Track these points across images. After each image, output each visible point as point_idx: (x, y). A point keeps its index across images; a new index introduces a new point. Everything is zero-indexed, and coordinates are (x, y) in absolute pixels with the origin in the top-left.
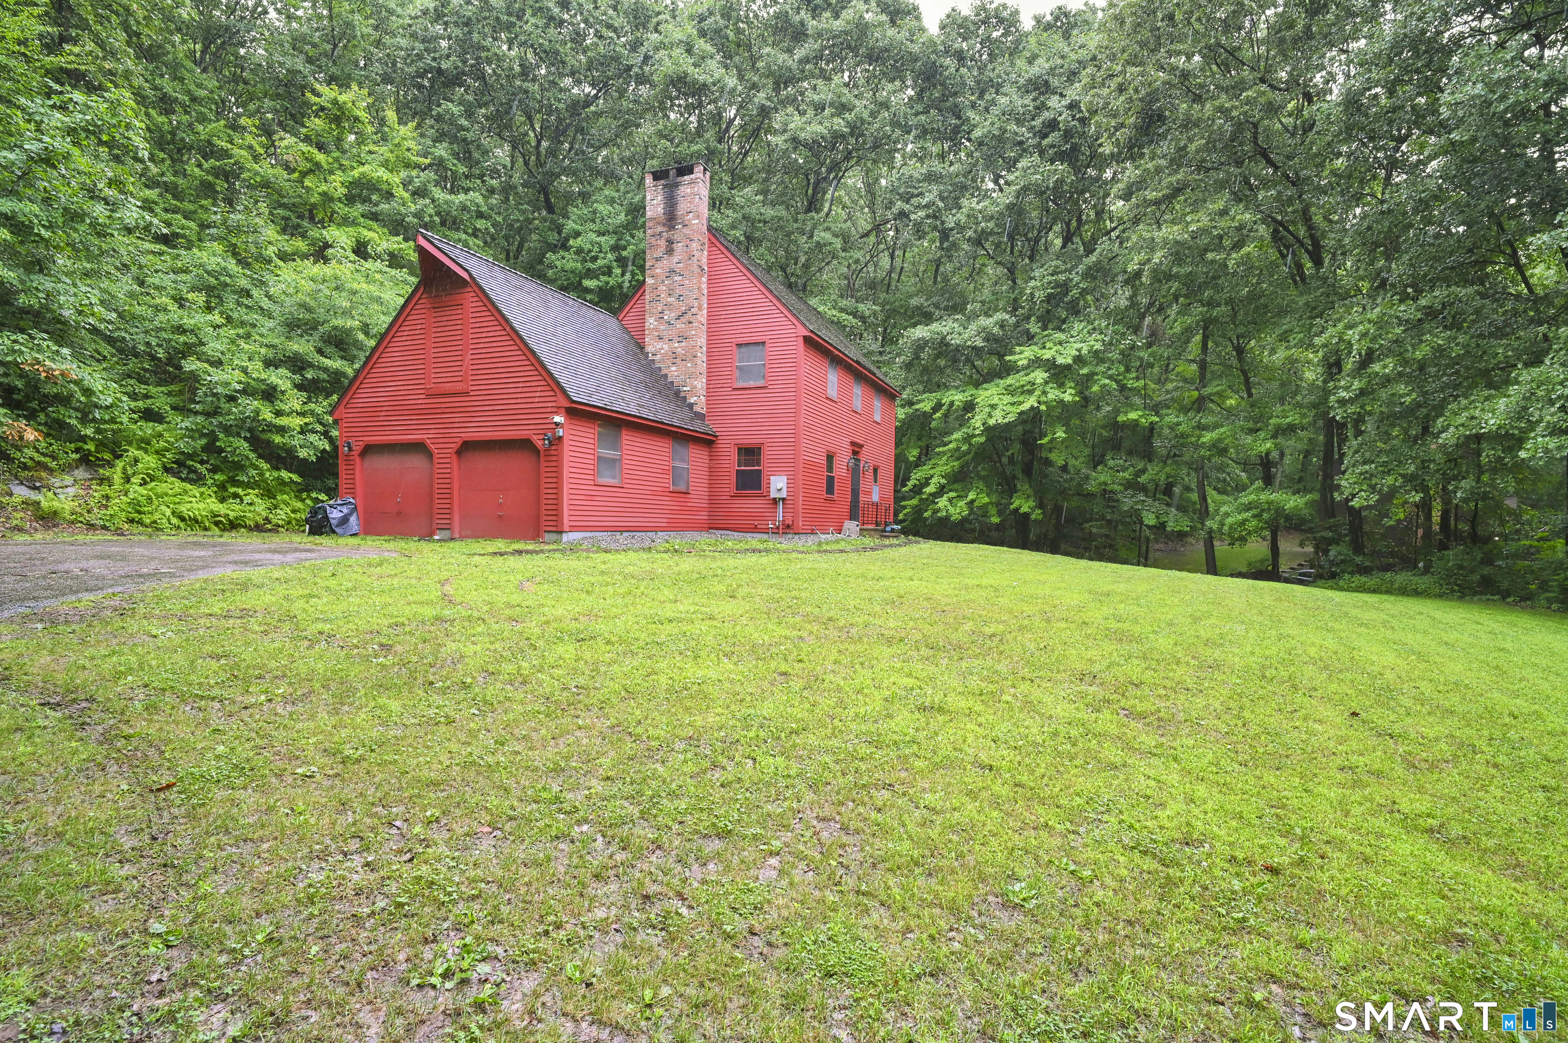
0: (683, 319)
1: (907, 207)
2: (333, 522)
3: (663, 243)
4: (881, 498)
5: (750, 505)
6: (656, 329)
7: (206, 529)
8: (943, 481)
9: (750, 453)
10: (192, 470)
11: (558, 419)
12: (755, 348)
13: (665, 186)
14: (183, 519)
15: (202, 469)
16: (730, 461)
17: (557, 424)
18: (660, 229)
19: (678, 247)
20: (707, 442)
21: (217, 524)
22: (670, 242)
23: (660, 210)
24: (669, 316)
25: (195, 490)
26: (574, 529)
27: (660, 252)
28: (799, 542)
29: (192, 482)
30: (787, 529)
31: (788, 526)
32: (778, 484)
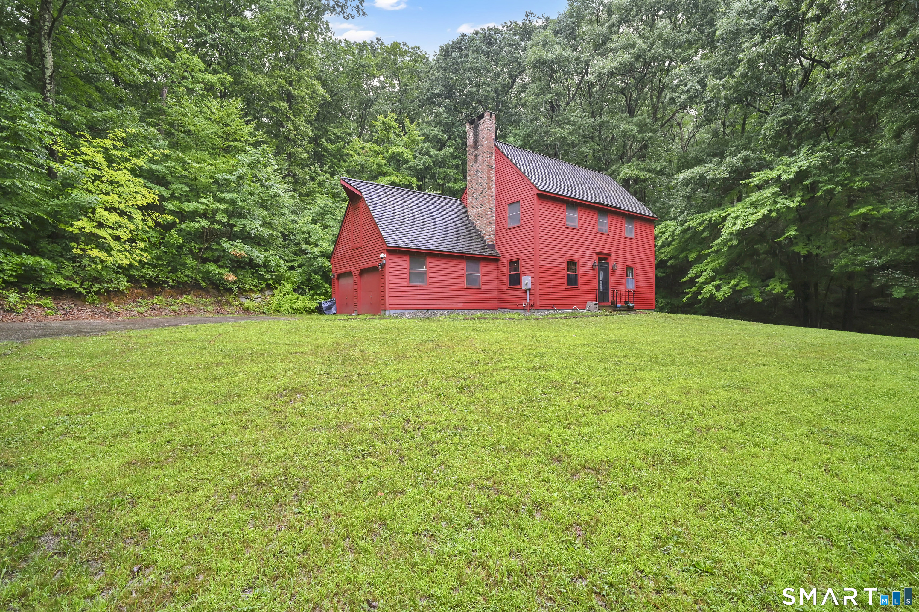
0: (482, 195)
1: (674, 95)
2: (324, 309)
3: (473, 157)
4: (637, 287)
5: (515, 294)
6: (472, 203)
7: (302, 313)
8: (712, 273)
9: (515, 264)
10: (303, 289)
11: (382, 255)
12: (515, 205)
13: (474, 127)
14: (293, 309)
15: (306, 289)
16: (506, 269)
17: (382, 258)
18: (472, 150)
19: (479, 158)
20: (494, 260)
21: (306, 311)
22: (476, 156)
23: (472, 140)
24: (476, 194)
25: (301, 297)
26: (392, 308)
27: (472, 162)
28: (537, 314)
29: (301, 294)
30: (531, 307)
31: (532, 305)
32: (526, 281)
